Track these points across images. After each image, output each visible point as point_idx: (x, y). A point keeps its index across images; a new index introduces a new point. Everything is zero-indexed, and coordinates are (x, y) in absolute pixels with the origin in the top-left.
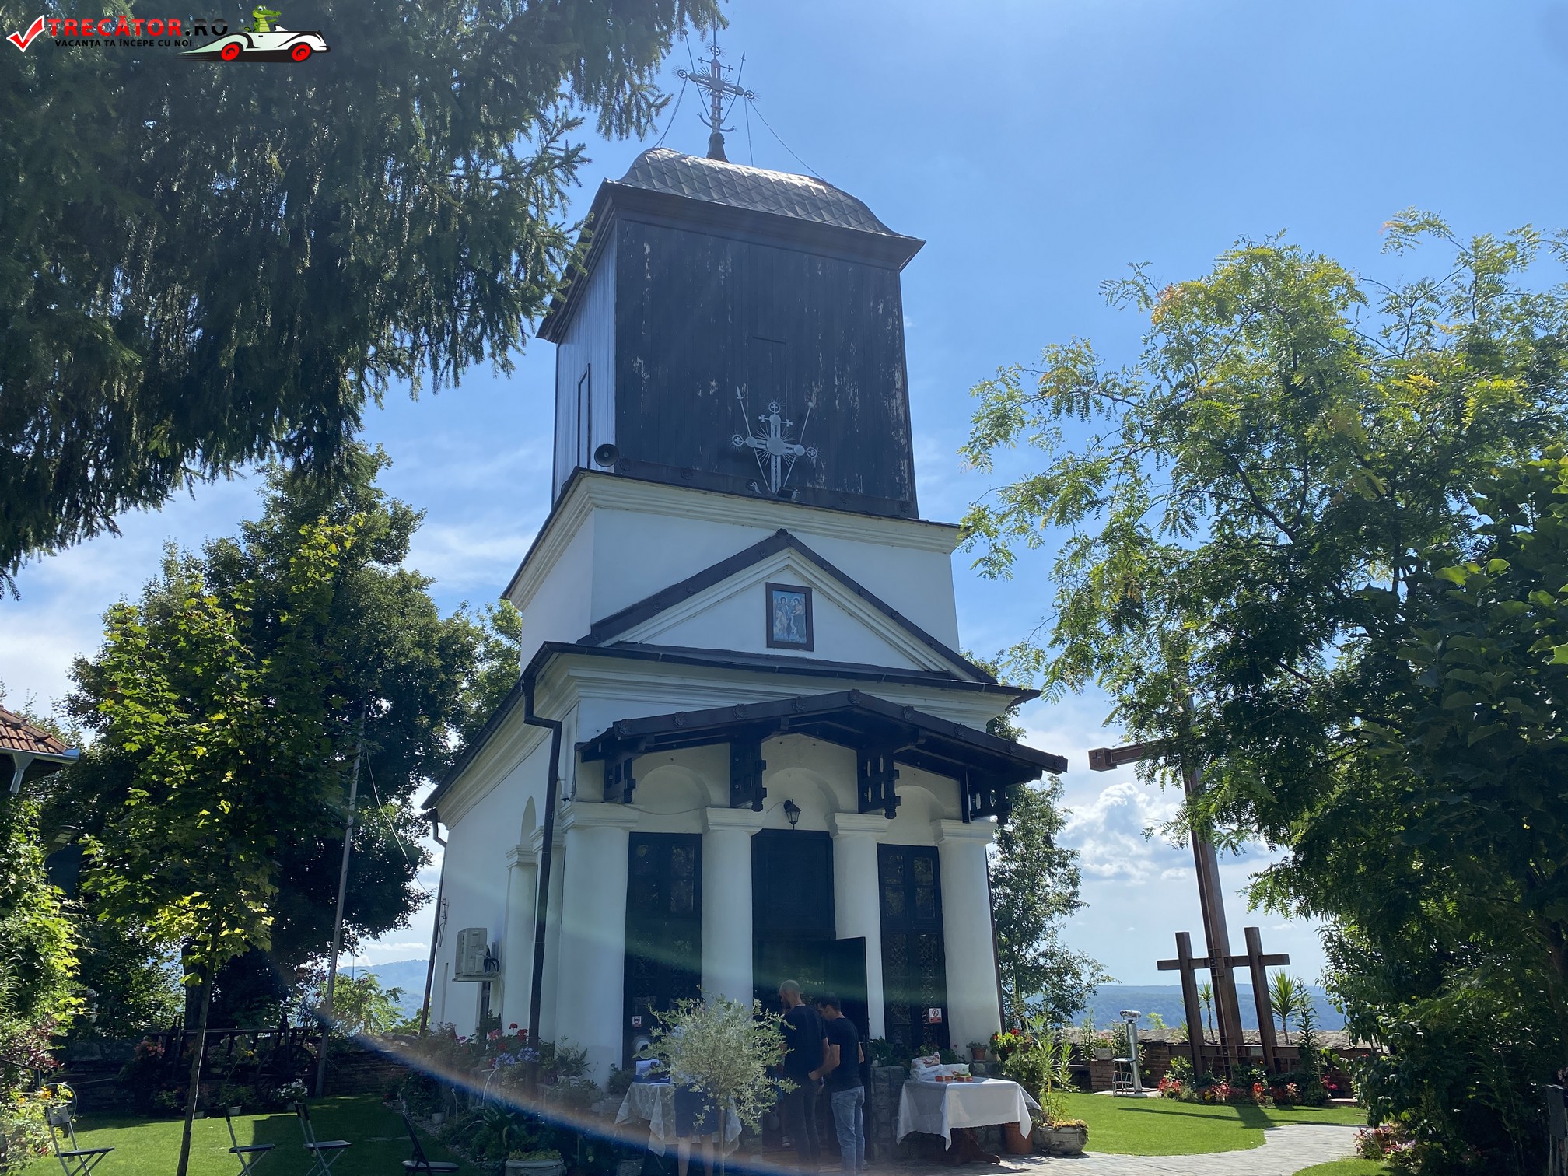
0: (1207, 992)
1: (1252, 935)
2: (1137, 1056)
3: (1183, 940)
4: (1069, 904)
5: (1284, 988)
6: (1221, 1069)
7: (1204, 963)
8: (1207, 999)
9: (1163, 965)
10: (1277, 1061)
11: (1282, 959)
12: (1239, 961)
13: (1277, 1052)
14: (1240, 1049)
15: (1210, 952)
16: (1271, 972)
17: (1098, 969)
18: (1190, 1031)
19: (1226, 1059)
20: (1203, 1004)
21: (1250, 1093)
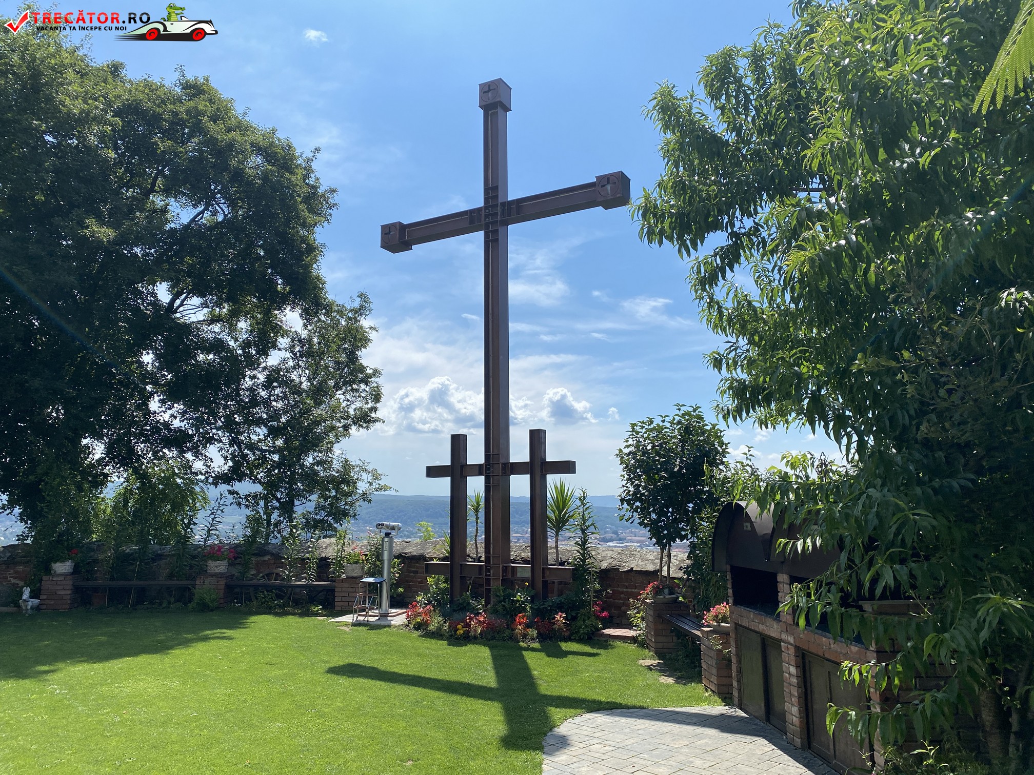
0: (478, 503)
1: (537, 438)
2: (390, 572)
3: (458, 443)
5: (562, 500)
6: (481, 589)
7: (478, 470)
8: (477, 510)
9: (432, 472)
10: (545, 584)
11: (567, 467)
12: (518, 468)
13: (547, 573)
14: (505, 569)
15: (487, 457)
16: (552, 480)
17: (376, 477)
18: (452, 545)
19: (488, 581)
20: (471, 518)
21: (511, 626)
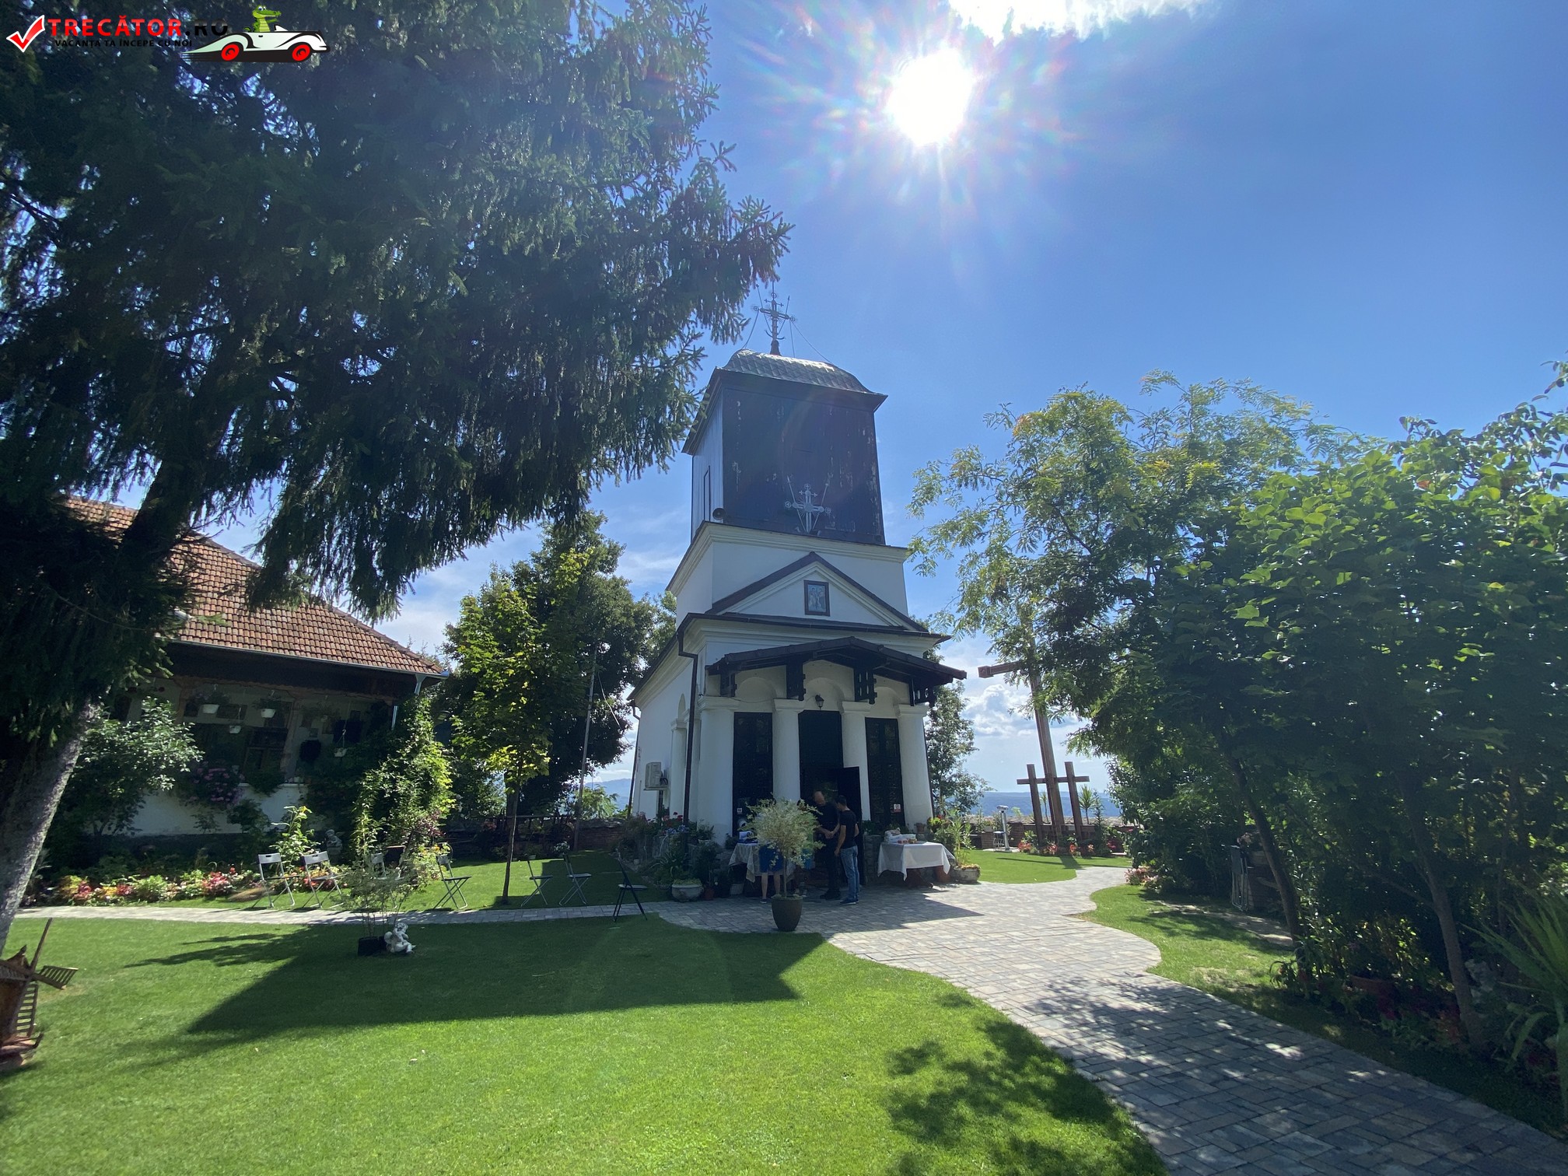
1: (1069, 766)
2: (1007, 830)
3: (1031, 769)
4: (968, 749)
5: (1087, 794)
6: (1052, 838)
7: (1043, 781)
9: (1020, 782)
10: (1083, 833)
11: (1085, 779)
12: (1062, 780)
13: (1083, 828)
14: (1062, 827)
15: (1046, 775)
16: (1079, 785)
17: (984, 783)
18: (1035, 817)
19: (1055, 832)
20: (1042, 802)
21: (1068, 850)
